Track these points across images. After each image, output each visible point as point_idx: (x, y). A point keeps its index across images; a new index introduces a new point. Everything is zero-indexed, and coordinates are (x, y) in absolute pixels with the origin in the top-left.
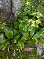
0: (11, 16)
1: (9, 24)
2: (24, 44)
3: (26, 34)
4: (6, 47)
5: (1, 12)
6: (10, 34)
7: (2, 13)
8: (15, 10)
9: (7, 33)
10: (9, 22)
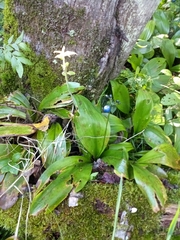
0: (113, 46)
1: (93, 88)
2: (163, 187)
3: (159, 139)
4: (81, 191)
5: (69, 26)
6: (96, 132)
7: (72, 32)
8: (130, 19)
9: (84, 126)
10: (94, 77)
